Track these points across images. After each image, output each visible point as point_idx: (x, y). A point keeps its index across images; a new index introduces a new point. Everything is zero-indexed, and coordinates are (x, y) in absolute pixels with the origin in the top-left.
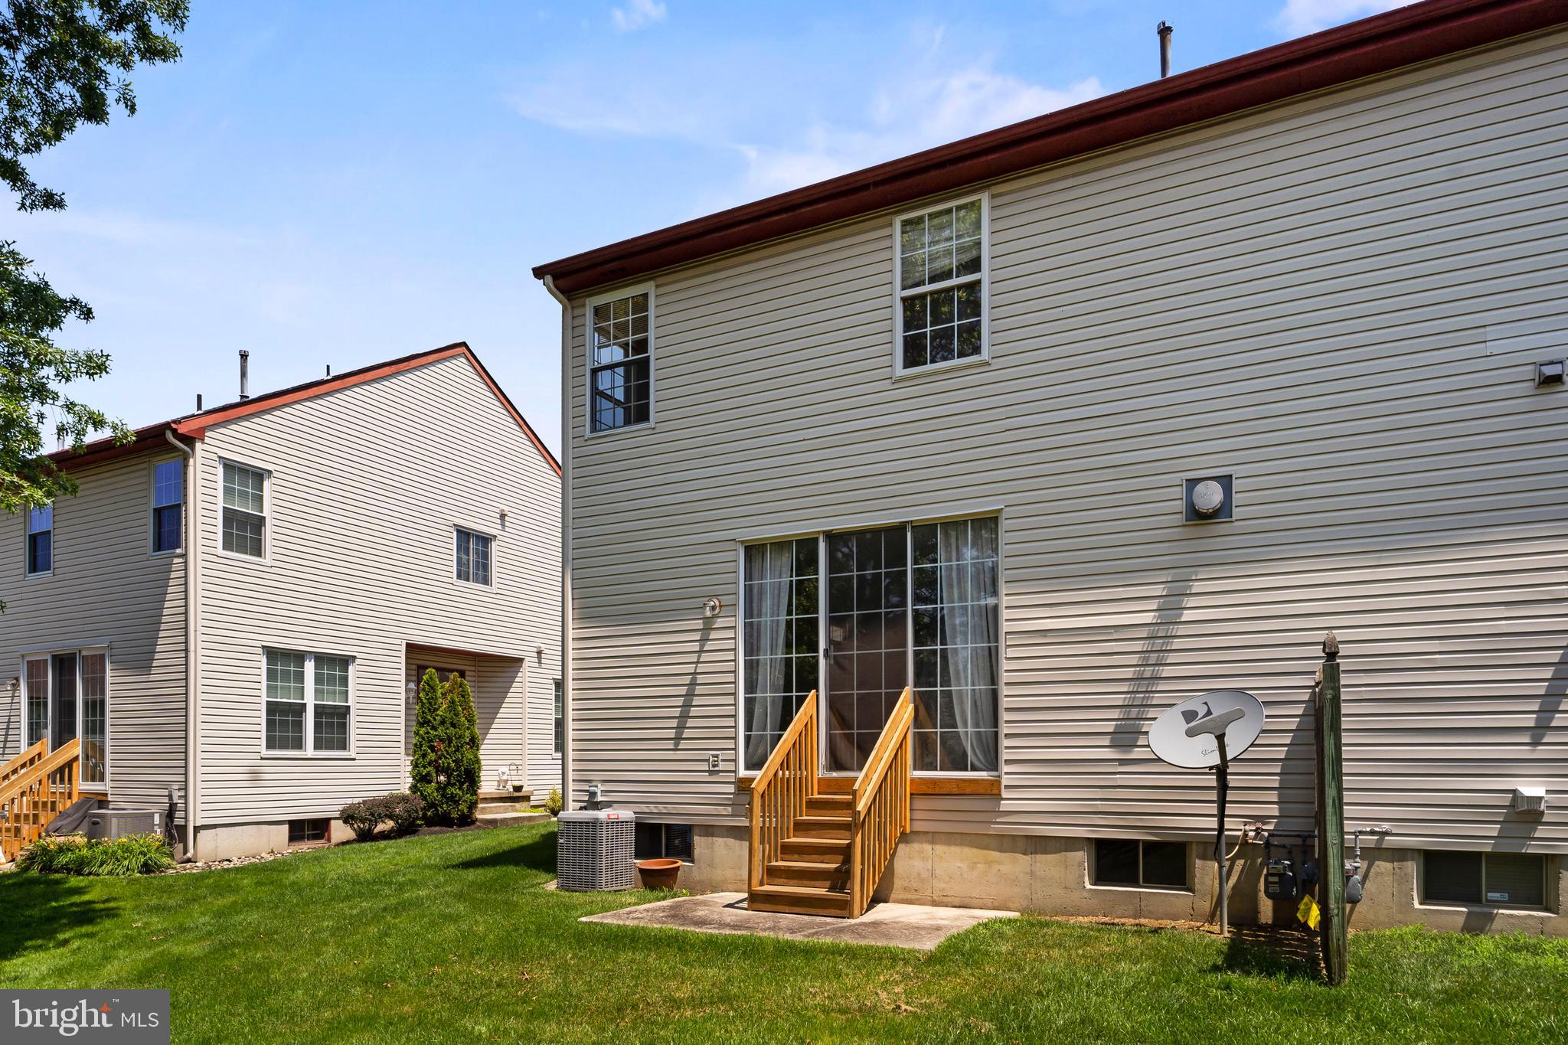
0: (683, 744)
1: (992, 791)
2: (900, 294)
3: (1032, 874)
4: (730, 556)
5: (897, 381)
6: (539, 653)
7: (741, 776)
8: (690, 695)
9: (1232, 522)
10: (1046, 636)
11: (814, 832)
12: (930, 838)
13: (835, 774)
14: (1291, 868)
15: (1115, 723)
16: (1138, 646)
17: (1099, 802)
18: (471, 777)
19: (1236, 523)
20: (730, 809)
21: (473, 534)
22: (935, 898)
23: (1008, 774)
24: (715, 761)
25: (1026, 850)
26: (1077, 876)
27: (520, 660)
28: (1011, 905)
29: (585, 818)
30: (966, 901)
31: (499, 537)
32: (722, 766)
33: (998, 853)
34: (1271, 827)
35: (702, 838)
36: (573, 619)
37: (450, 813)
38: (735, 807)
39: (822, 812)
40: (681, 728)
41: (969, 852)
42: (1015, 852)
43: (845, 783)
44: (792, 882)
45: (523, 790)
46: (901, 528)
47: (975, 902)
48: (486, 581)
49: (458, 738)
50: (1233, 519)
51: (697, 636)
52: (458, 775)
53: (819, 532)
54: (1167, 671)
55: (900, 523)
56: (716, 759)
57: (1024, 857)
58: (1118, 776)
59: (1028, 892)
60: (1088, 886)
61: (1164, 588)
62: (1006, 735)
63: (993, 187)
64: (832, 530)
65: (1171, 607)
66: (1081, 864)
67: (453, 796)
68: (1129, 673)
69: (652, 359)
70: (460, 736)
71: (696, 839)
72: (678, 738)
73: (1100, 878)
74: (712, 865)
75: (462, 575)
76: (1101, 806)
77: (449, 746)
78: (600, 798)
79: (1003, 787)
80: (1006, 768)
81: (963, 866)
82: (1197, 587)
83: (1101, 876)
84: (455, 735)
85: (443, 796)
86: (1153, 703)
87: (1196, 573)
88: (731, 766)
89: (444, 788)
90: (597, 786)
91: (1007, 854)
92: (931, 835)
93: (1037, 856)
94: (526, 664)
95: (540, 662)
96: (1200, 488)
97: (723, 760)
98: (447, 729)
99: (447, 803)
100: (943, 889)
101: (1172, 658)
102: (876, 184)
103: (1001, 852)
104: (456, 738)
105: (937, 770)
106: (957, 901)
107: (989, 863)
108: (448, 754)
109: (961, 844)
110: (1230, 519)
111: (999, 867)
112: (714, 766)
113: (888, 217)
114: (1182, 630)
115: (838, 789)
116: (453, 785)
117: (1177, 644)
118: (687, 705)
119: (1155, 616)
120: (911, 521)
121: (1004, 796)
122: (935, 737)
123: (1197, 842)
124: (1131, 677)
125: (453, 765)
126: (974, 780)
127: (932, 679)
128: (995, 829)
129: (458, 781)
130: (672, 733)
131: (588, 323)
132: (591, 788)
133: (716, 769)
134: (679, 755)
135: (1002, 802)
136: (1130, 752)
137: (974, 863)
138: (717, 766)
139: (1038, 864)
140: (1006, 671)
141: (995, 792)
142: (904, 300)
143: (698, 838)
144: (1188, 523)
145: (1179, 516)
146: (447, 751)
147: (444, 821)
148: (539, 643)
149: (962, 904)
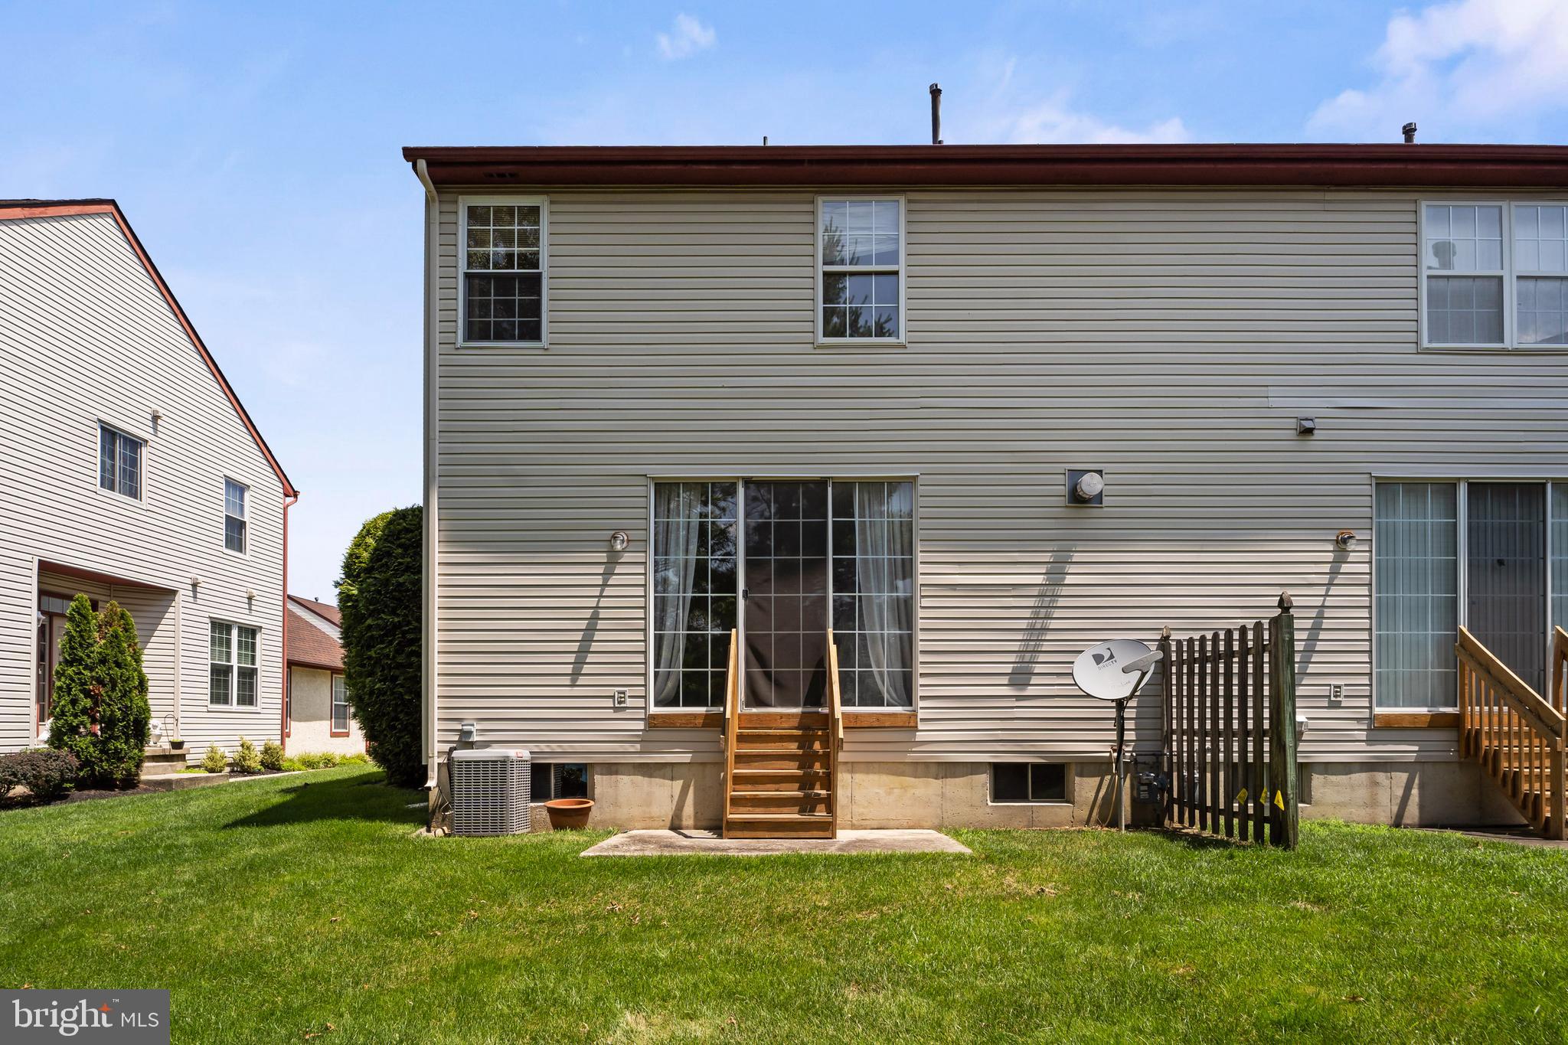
0: (581, 680)
1: (910, 725)
2: (821, 268)
3: (943, 795)
4: (641, 491)
5: (819, 347)
6: (195, 585)
7: (651, 713)
8: (591, 629)
9: (1102, 507)
10: (955, 590)
11: (756, 764)
12: (850, 768)
13: (754, 710)
14: (1155, 779)
15: (1012, 665)
16: (1031, 602)
17: (1000, 732)
18: (139, 730)
19: (1105, 509)
20: (638, 746)
21: (120, 435)
22: (854, 821)
23: (923, 709)
24: (621, 698)
25: (937, 775)
26: (981, 795)
27: (173, 592)
28: (925, 824)
29: (491, 757)
30: (884, 823)
31: (150, 443)
32: (629, 703)
33: (913, 779)
34: (1130, 749)
35: (604, 777)
36: (439, 542)
37: (112, 773)
38: (643, 743)
39: (755, 745)
40: (579, 663)
41: (886, 779)
42: (928, 778)
43: (768, 719)
44: (758, 810)
45: (184, 747)
46: (822, 483)
47: (892, 823)
48: (134, 492)
49: (126, 681)
50: (1103, 505)
51: (600, 569)
52: (124, 726)
53: (738, 478)
54: (1054, 624)
55: (821, 478)
56: (623, 695)
57: (937, 781)
58: (1015, 710)
59: (940, 812)
60: (990, 804)
61: (1051, 556)
62: (921, 674)
63: (909, 193)
64: (752, 477)
65: (1056, 573)
66: (984, 785)
67: (117, 751)
68: (1023, 624)
69: (545, 277)
70: (128, 679)
71: (597, 778)
72: (576, 674)
73: (998, 796)
74: (616, 804)
75: (108, 483)
76: (1001, 735)
77: (113, 689)
78: (475, 738)
79: (919, 720)
80: (921, 704)
81: (881, 791)
82: (1077, 557)
83: (1000, 793)
84: (121, 676)
85: (102, 751)
86: (1043, 650)
87: (1075, 546)
88: (640, 703)
89: (105, 742)
90: (473, 725)
91: (921, 779)
92: (850, 765)
93: (948, 780)
94: (179, 598)
95: (195, 597)
96: (1086, 477)
97: (630, 697)
98: (110, 669)
99: (107, 761)
100: (863, 814)
101: (1057, 613)
102: (811, 162)
103: (915, 777)
104: (123, 681)
105: (855, 706)
106: (875, 824)
107: (904, 788)
108: (111, 700)
109: (879, 772)
110: (1100, 505)
111: (913, 791)
112: (619, 703)
113: (811, 195)
114: (1065, 591)
115: (759, 724)
116: (117, 738)
117: (1061, 602)
118: (587, 640)
119: (1044, 579)
120: (832, 477)
121: (920, 728)
122: (853, 676)
123: (1076, 763)
124: (1025, 627)
125: (118, 714)
126: (894, 714)
127: (851, 623)
128: (910, 757)
129: (124, 733)
130: (569, 669)
131: (460, 222)
132: (464, 727)
133: (622, 705)
134: (576, 691)
135: (917, 733)
136: (1025, 689)
137: (890, 789)
138: (624, 702)
139: (948, 787)
140: (921, 618)
141: (912, 724)
142: (825, 274)
143: (599, 776)
144: (1070, 505)
145: (1063, 498)
146: (109, 696)
147: (104, 783)
148: (194, 573)
149: (879, 827)
